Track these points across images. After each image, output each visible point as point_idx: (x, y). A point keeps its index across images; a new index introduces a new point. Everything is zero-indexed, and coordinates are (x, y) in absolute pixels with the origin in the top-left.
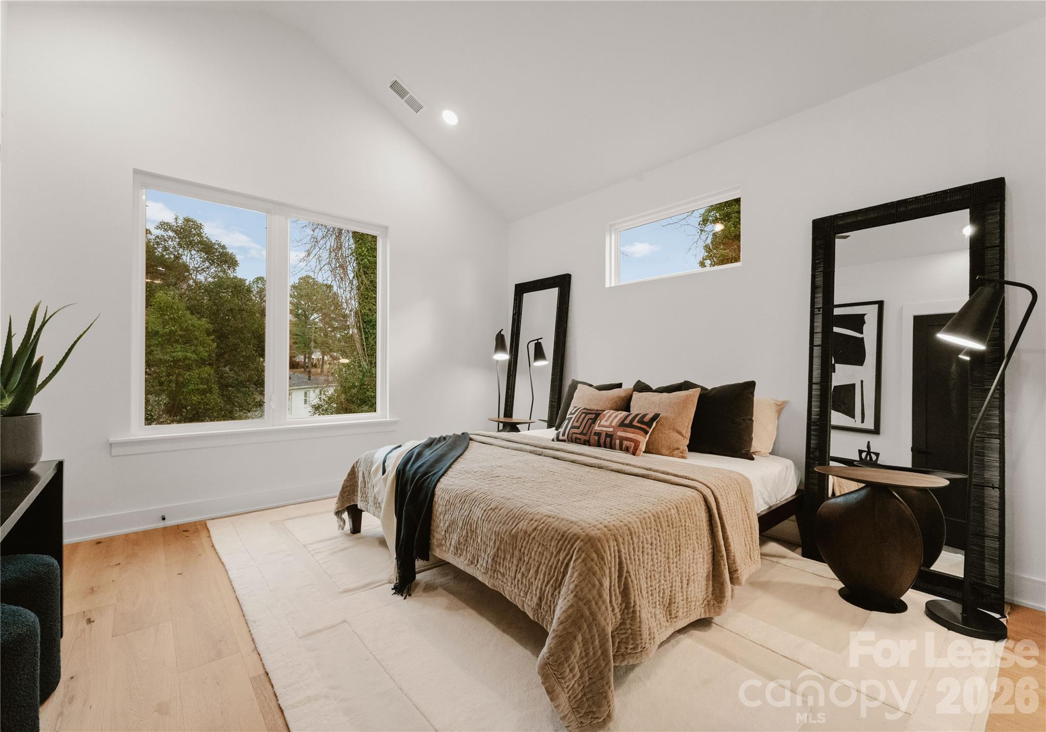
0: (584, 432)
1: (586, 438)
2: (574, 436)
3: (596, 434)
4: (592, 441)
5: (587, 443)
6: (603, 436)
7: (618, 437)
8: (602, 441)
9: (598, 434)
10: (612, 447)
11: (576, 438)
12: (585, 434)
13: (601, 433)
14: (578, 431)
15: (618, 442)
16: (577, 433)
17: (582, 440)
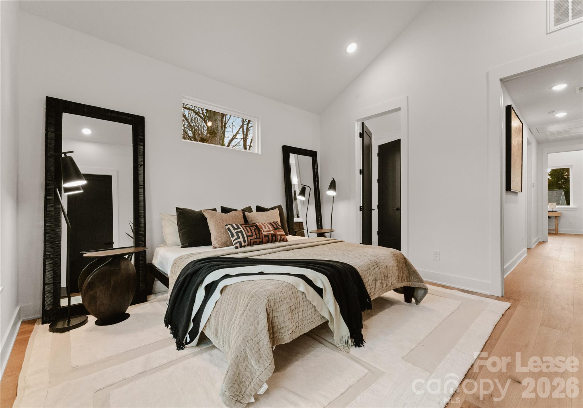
0: (258, 237)
1: (261, 240)
2: (252, 241)
3: (265, 236)
4: (264, 241)
5: (261, 243)
6: (270, 236)
7: (279, 235)
8: (271, 239)
9: (267, 236)
10: (276, 241)
11: (254, 242)
12: (259, 238)
13: (268, 235)
14: (253, 237)
15: (279, 237)
16: (253, 239)
17: (258, 242)
